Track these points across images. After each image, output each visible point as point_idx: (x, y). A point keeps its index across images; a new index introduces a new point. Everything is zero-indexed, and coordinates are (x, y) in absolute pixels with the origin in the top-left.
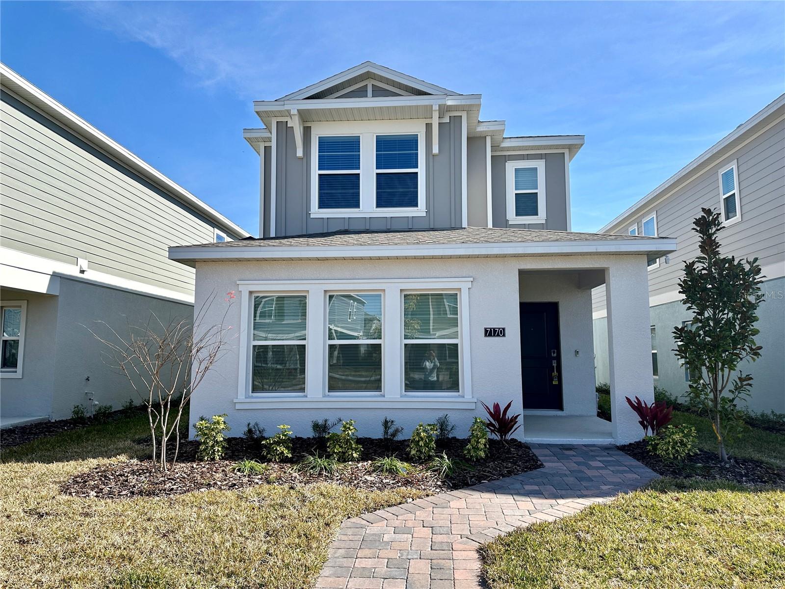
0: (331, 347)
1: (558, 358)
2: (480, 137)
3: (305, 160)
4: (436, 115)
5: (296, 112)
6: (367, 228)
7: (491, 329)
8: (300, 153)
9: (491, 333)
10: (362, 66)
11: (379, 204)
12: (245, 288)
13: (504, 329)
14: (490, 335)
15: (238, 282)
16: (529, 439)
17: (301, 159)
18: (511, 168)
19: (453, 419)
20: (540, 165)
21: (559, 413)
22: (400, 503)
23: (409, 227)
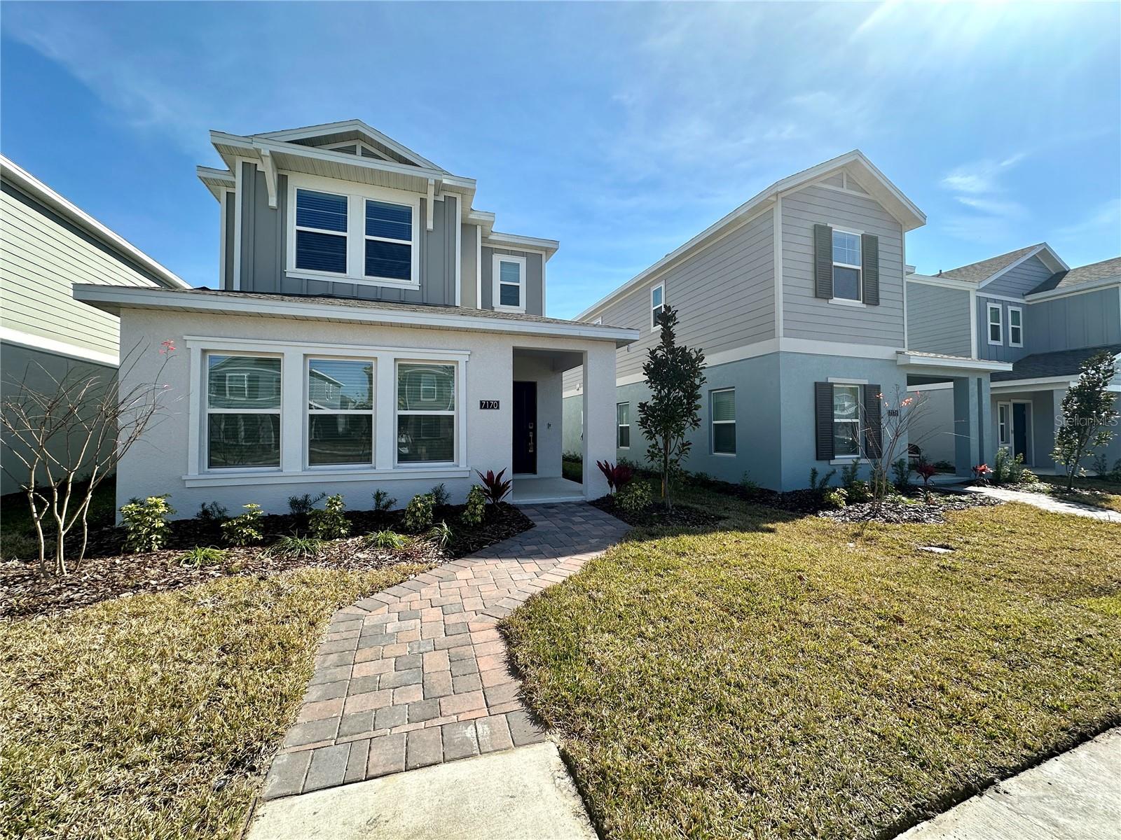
0: (312, 416)
1: (535, 431)
2: (471, 225)
3: (279, 211)
4: (431, 191)
5: (268, 154)
6: (354, 295)
7: (486, 402)
8: (273, 202)
9: (486, 405)
10: (350, 123)
11: (369, 272)
12: (195, 346)
13: (498, 402)
14: (485, 408)
15: (186, 338)
16: (517, 501)
17: (274, 209)
18: (497, 259)
19: (448, 488)
20: (522, 262)
21: (533, 476)
22: (401, 582)
23: (401, 300)
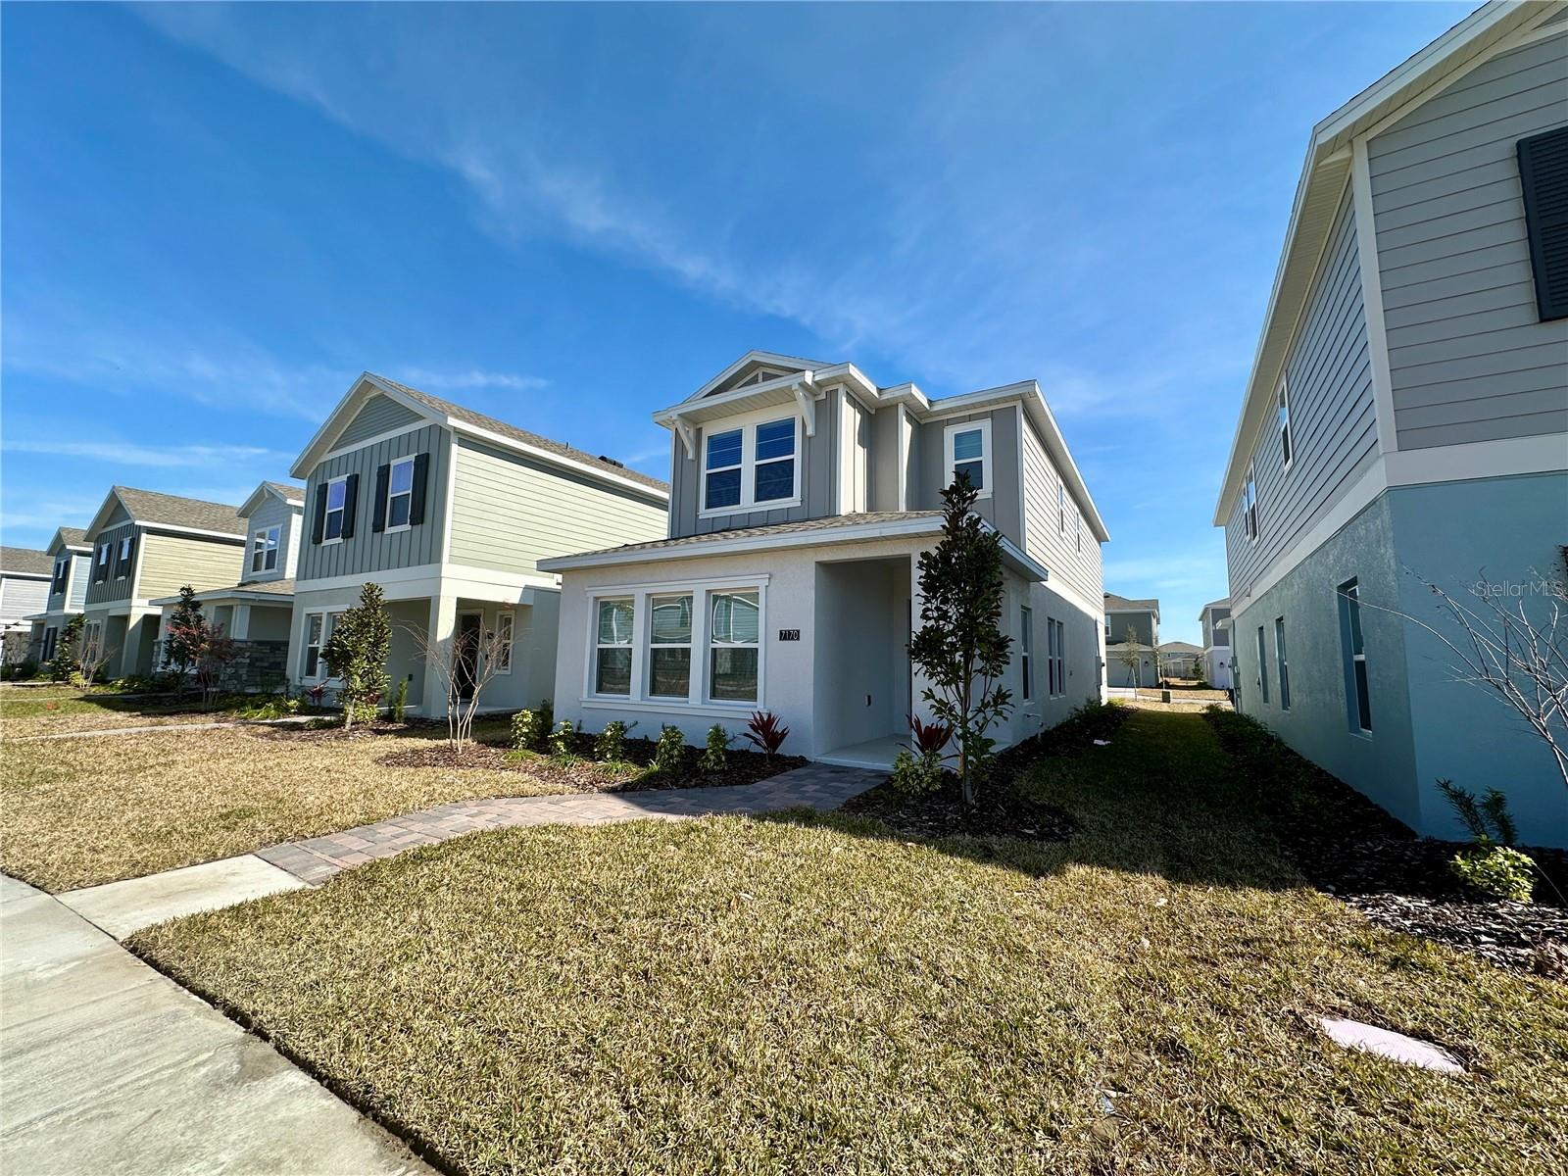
3: (696, 462)
4: (798, 396)
5: (676, 417)
6: (748, 524)
7: (786, 631)
8: (691, 456)
9: (787, 636)
11: (757, 499)
12: (591, 596)
13: (800, 632)
14: (785, 639)
15: (587, 589)
17: (692, 461)
18: (950, 434)
20: (985, 426)
23: (786, 519)
